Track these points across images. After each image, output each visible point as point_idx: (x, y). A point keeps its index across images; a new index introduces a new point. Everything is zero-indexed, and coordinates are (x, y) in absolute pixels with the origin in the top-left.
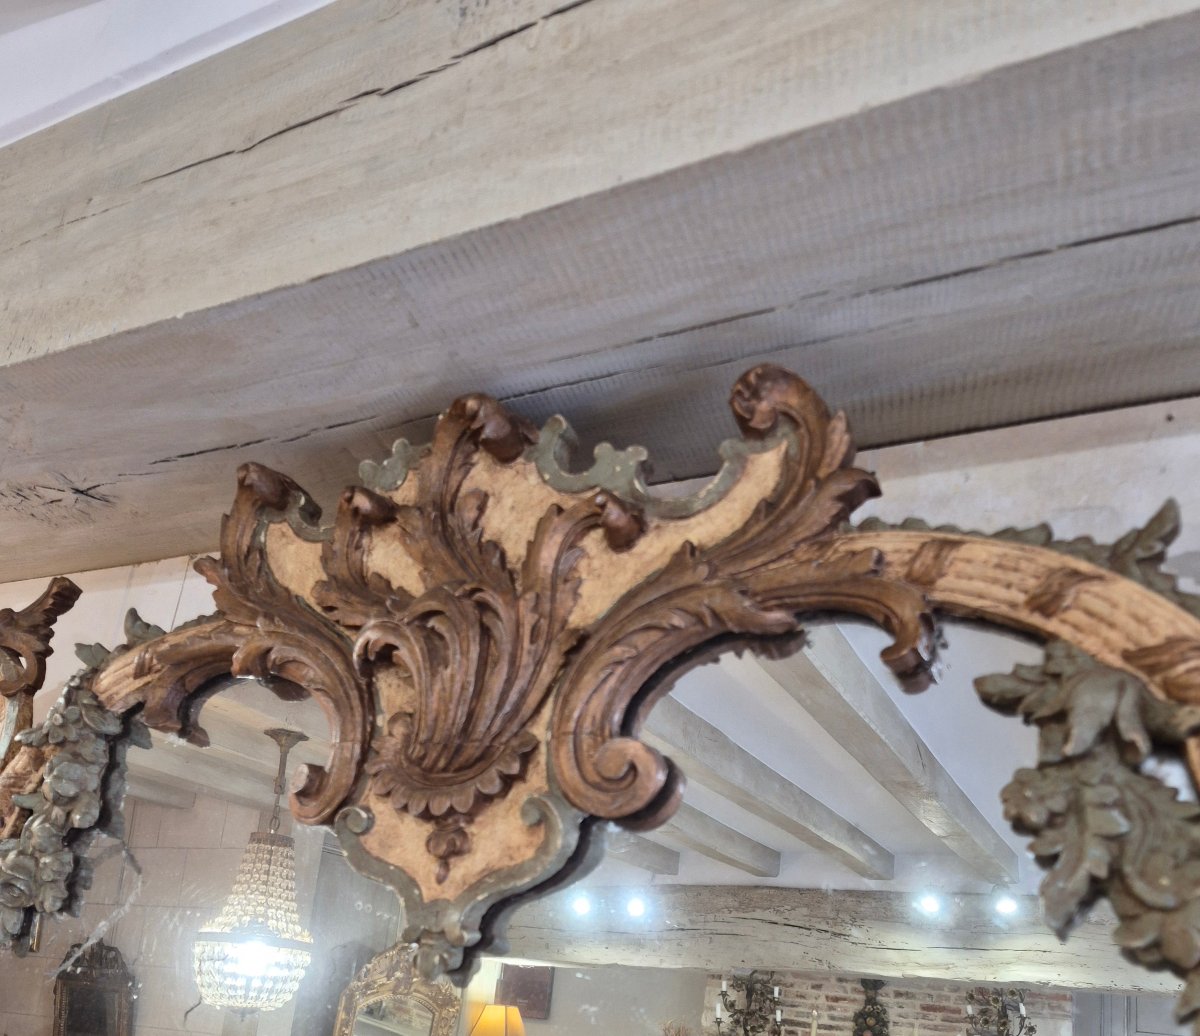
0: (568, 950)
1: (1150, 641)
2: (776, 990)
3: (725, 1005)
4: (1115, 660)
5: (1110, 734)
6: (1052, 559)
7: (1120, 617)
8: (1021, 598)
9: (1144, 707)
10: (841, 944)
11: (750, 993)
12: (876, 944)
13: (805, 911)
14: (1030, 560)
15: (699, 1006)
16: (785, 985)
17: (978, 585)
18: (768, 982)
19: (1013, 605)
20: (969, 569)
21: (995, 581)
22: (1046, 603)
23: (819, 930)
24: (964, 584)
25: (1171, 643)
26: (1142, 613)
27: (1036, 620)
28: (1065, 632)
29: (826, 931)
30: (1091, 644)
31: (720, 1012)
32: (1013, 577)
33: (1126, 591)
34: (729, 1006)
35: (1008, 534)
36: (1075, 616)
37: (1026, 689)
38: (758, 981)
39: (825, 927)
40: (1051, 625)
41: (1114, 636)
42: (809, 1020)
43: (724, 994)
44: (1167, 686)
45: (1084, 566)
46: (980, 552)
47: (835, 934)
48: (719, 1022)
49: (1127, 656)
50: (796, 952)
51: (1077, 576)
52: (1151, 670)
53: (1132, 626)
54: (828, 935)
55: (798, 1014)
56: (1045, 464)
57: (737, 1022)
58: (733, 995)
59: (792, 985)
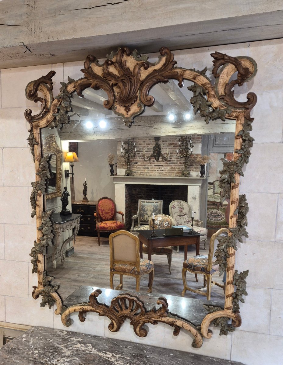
0: (87, 137)
1: (204, 83)
2: (135, 143)
3: (123, 148)
4: (200, 85)
5: (200, 93)
6: (195, 73)
7: (201, 80)
8: (192, 78)
9: (203, 90)
10: (151, 129)
11: (128, 144)
12: (159, 128)
13: (143, 122)
14: (193, 73)
15: (116, 150)
16: (136, 142)
17: (188, 76)
18: (133, 141)
19: (191, 78)
20: (187, 74)
21: (189, 76)
22: (194, 78)
23: (147, 126)
24: (186, 76)
25: (206, 83)
26: (203, 80)
27: (193, 80)
28: (196, 82)
29: (148, 126)
30: (198, 83)
31: (122, 150)
32: (191, 75)
33: (202, 77)
34: (124, 149)
35: (191, 70)
36: (197, 80)
37: (192, 88)
38: (130, 142)
39: (148, 125)
40: (195, 81)
41: (200, 82)
42: (143, 150)
43: (122, 146)
44: (205, 88)
45: (198, 74)
46: (188, 72)
47: (150, 127)
48: (122, 153)
49: (202, 85)
50: (141, 132)
51: (197, 75)
52: (204, 86)
53: (202, 81)
54: (149, 127)
55: (140, 149)
56: (195, 55)
57: (126, 152)
58: (124, 146)
59: (138, 142)
